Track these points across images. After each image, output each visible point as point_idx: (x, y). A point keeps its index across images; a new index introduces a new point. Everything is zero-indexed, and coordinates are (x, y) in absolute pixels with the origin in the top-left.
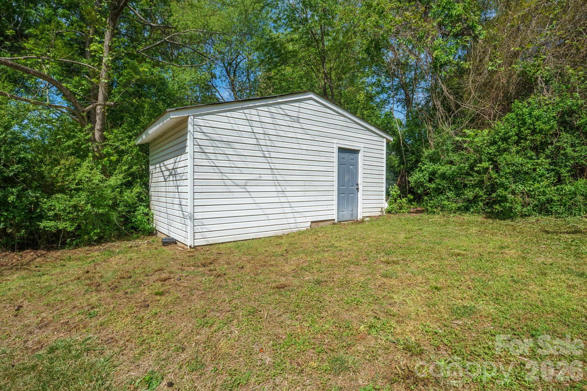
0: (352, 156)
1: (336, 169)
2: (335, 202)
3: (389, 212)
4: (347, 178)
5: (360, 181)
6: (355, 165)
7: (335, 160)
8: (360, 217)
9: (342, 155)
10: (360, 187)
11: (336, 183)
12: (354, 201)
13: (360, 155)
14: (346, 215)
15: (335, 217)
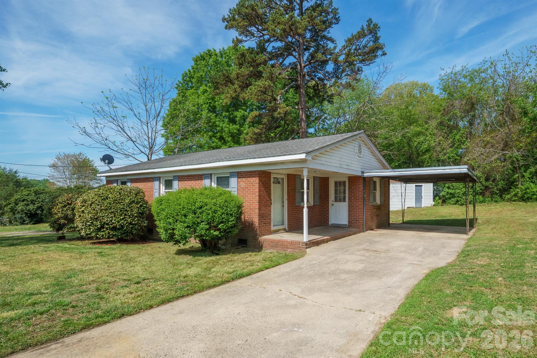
0: (420, 187)
1: (414, 192)
2: (414, 202)
3: (434, 205)
4: (418, 194)
5: (423, 195)
6: (421, 190)
7: (414, 189)
8: (423, 207)
9: (417, 187)
10: (423, 197)
11: (414, 196)
12: (421, 202)
13: (423, 187)
14: (418, 206)
15: (414, 206)
